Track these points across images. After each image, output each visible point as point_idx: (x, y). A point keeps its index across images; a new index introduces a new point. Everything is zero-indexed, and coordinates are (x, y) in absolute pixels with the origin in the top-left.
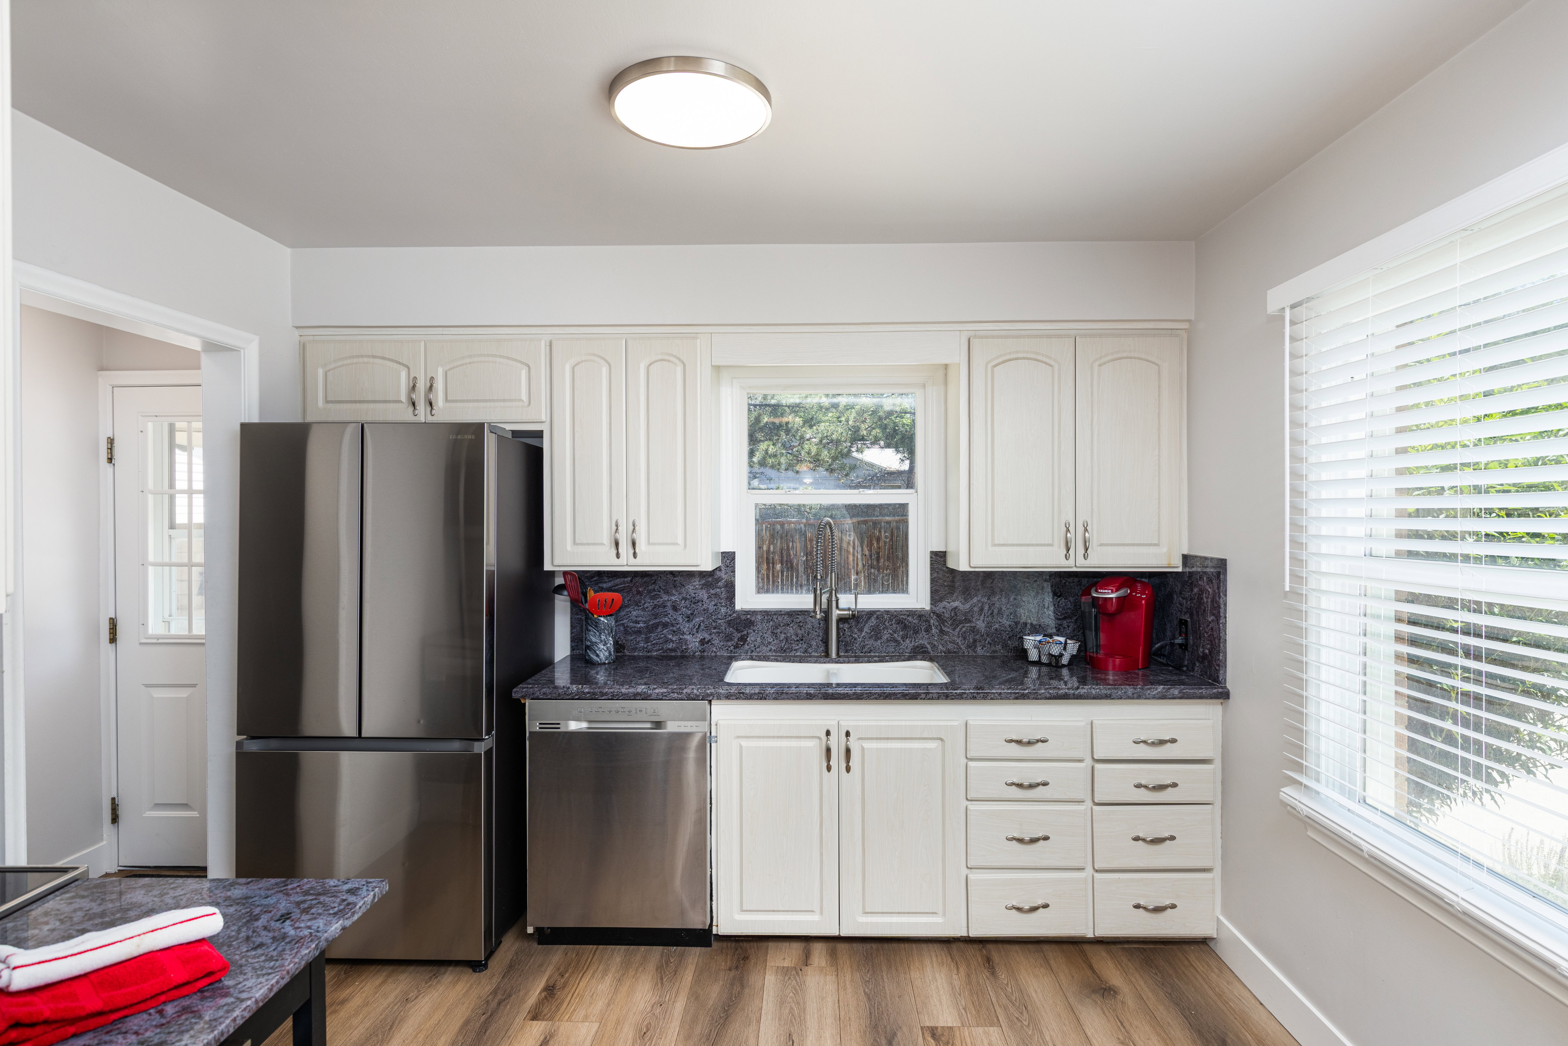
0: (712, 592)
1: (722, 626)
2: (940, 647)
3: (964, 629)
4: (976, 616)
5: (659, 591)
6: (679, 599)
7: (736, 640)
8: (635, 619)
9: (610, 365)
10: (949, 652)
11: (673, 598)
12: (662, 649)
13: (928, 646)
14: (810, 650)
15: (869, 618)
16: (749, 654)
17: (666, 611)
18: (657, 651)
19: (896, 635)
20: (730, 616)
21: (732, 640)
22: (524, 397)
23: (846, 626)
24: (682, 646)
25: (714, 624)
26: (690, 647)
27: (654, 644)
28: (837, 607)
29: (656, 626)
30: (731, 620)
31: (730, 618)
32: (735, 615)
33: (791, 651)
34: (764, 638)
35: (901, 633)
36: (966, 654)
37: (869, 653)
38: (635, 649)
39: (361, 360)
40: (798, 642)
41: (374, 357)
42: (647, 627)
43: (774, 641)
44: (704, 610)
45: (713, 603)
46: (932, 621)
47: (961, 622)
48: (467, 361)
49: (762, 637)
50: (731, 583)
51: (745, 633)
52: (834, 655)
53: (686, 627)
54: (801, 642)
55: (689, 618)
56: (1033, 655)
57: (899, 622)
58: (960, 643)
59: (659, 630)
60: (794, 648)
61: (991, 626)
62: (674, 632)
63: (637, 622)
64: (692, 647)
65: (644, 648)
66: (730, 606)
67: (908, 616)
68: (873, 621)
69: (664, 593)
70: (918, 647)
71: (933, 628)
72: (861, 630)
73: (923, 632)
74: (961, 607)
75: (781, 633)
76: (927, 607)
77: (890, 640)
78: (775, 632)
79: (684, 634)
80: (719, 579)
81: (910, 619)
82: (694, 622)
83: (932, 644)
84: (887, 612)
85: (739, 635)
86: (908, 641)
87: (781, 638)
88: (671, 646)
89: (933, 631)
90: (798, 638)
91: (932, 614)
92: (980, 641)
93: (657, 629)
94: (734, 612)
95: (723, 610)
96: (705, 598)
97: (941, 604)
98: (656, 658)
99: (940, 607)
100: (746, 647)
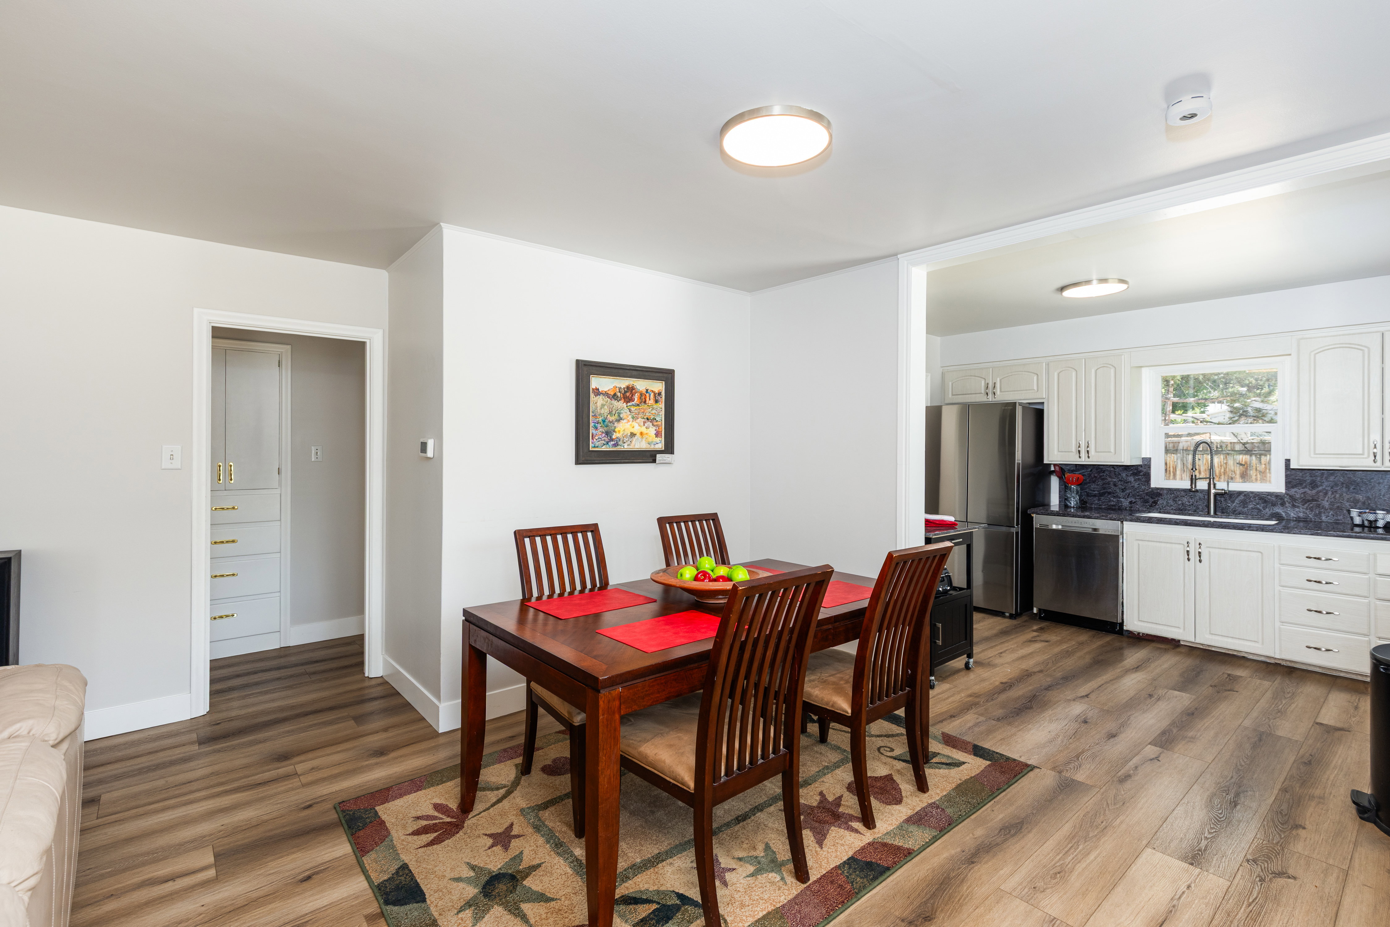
0: (1137, 477)
1: (1142, 495)
2: (1293, 514)
3: (1311, 505)
4: (1321, 497)
5: (1106, 476)
6: (1117, 480)
7: (1151, 503)
8: (1092, 489)
9: (1076, 371)
10: (1299, 517)
11: (1114, 480)
12: (1108, 505)
13: (1283, 514)
14: (1198, 511)
15: (1239, 495)
16: (1159, 510)
18: (1105, 505)
19: (1258, 506)
20: (1147, 490)
21: (1148, 502)
22: (1036, 388)
23: (1223, 499)
25: (1137, 494)
26: (1123, 504)
27: (1103, 502)
28: (1215, 487)
29: (1104, 493)
31: (1147, 492)
34: (1167, 502)
35: (1262, 505)
36: (1313, 520)
37: (1239, 514)
38: (1092, 504)
41: (971, 376)
42: (1099, 493)
43: (1174, 504)
44: (1132, 487)
45: (1137, 483)
46: (1286, 499)
47: (1309, 501)
48: (1010, 375)
50: (1148, 473)
51: (1156, 499)
52: (1212, 513)
53: (1121, 494)
55: (1123, 490)
56: (1357, 520)
57: (1261, 498)
58: (1308, 513)
59: (1106, 495)
60: (1187, 509)
61: (1334, 505)
62: (1114, 497)
63: (1094, 491)
65: (1097, 503)
66: (1147, 485)
67: (1268, 495)
68: (1242, 497)
69: (1109, 478)
70: (1275, 513)
71: (1287, 503)
72: (1233, 502)
73: (1279, 505)
74: (1309, 492)
75: (1179, 500)
76: (1283, 491)
77: (1254, 509)
78: (1175, 500)
79: (1120, 498)
80: (1140, 472)
81: (1269, 497)
82: (1126, 492)
83: (1286, 512)
84: (1252, 492)
85: (1153, 500)
87: (1179, 503)
88: (1112, 503)
89: (1287, 505)
91: (1286, 495)
92: (1324, 513)
94: (1149, 489)
95: (1143, 487)
96: (1133, 480)
97: (1293, 490)
98: (1104, 509)
99: (1292, 492)
100: (1157, 506)
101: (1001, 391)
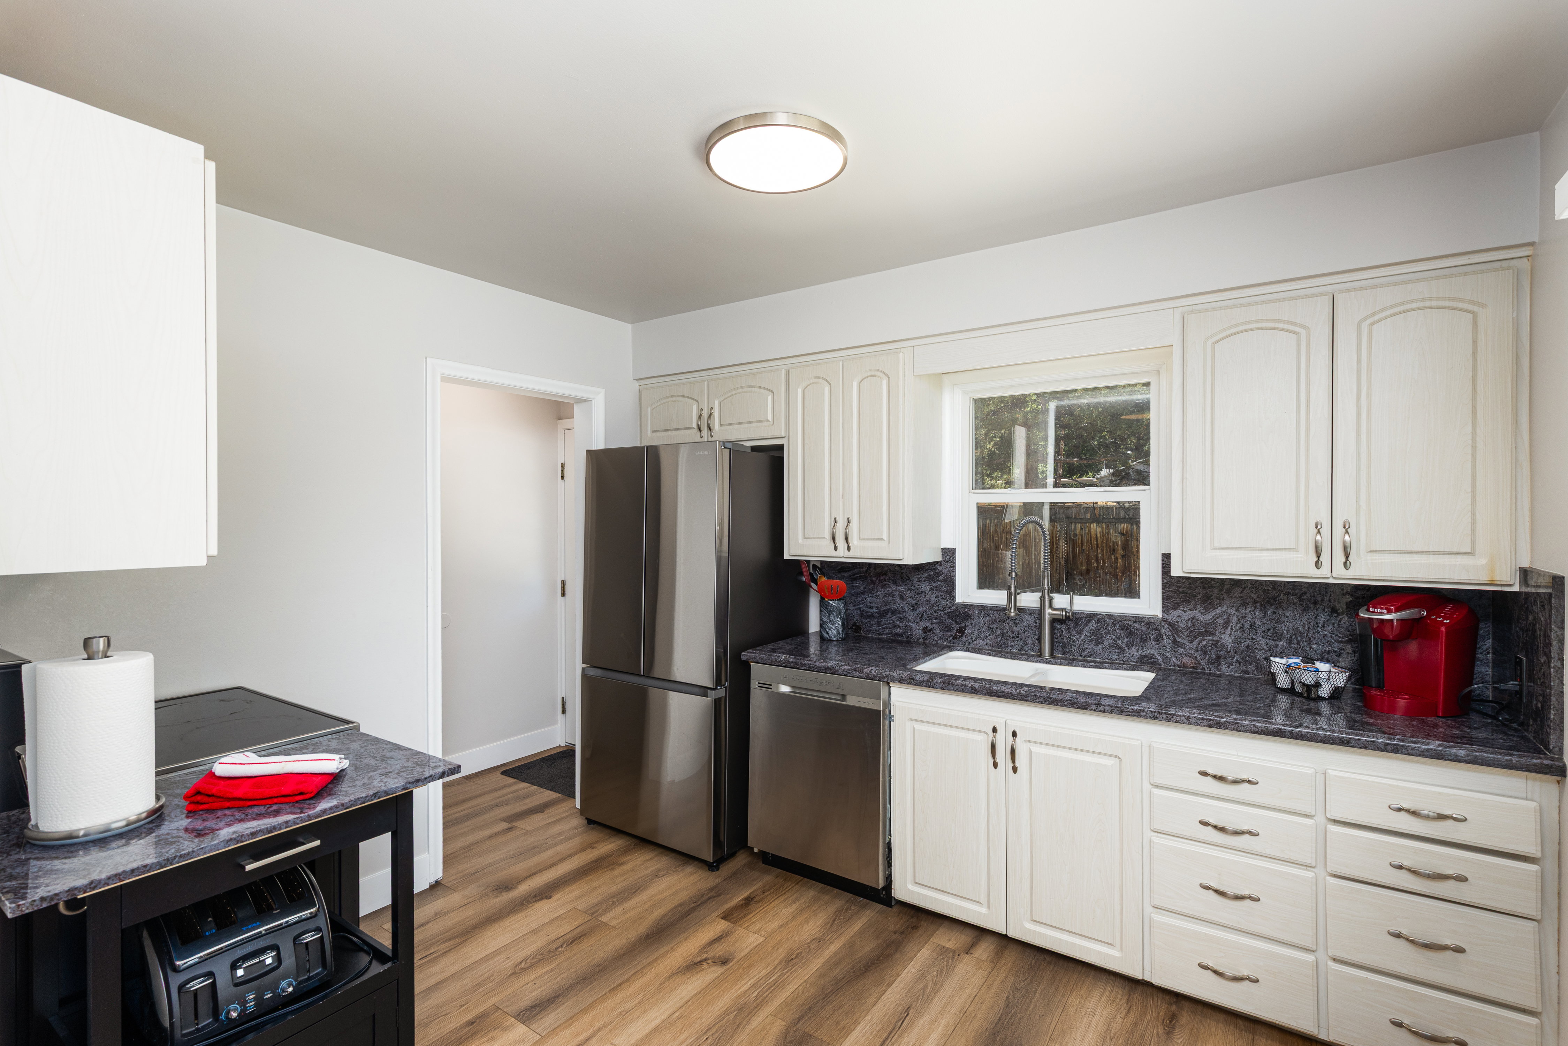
0: (934, 585)
1: (942, 617)
2: (1174, 659)
3: (1204, 643)
4: (1220, 629)
5: (889, 582)
6: (905, 589)
7: (955, 631)
8: (869, 604)
9: (830, 385)
10: (1185, 666)
11: (900, 589)
12: (891, 633)
13: (1159, 657)
14: (1026, 648)
15: (1090, 621)
16: (967, 645)
17: (894, 600)
18: (887, 634)
19: (1120, 642)
20: (950, 608)
21: (951, 631)
22: (770, 418)
23: (1064, 627)
24: (907, 632)
25: (935, 615)
26: (914, 633)
27: (884, 628)
28: (1051, 606)
29: (886, 612)
30: (950, 612)
31: (949, 610)
32: (954, 607)
33: (1007, 647)
34: (981, 631)
35: (1126, 640)
36: (1207, 671)
37: (1089, 657)
38: (869, 631)
39: (671, 399)
40: (1014, 639)
41: (678, 396)
42: (879, 613)
43: (990, 635)
44: (927, 601)
45: (935, 595)
46: (1163, 630)
47: (1200, 634)
48: (734, 392)
49: (979, 631)
50: (951, 577)
51: (963, 625)
52: (1047, 656)
53: (911, 615)
54: (1017, 639)
55: (914, 607)
56: (1283, 681)
57: (1123, 628)
58: (1199, 658)
59: (889, 616)
60: (1009, 645)
61: (1241, 643)
62: (901, 619)
63: (871, 608)
64: (916, 634)
65: (876, 630)
66: (950, 599)
67: (1135, 622)
68: (1094, 624)
69: (893, 583)
70: (1145, 656)
71: (1165, 637)
72: (1080, 633)
73: (1152, 641)
74: (1200, 617)
75: (997, 628)
76: (1160, 616)
77: (1114, 647)
78: (991, 626)
79: (909, 621)
80: (939, 574)
81: (1137, 625)
82: (918, 611)
83: (1163, 655)
84: (1110, 616)
85: (958, 627)
86: (1134, 649)
87: (997, 634)
88: (898, 631)
89: (1165, 641)
90: (1014, 635)
91: (1163, 623)
92: (1225, 658)
93: (887, 614)
94: (953, 605)
95: (943, 602)
96: (928, 588)
97: (1176, 613)
98: (887, 641)
99: (1174, 615)
100: (964, 638)
101: (721, 425)
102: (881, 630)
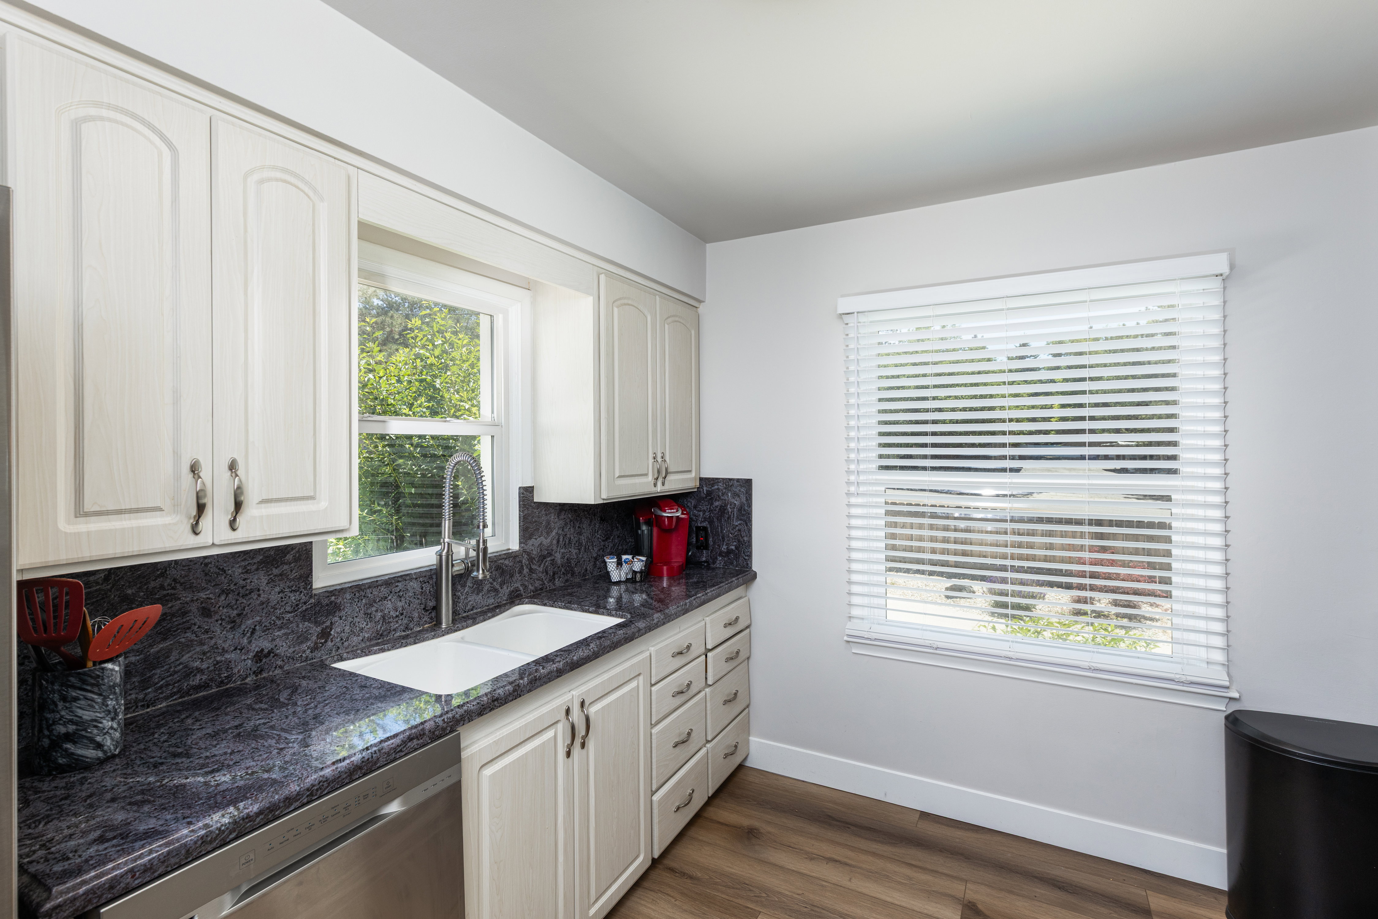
0: (276, 571)
1: (292, 622)
2: (530, 587)
3: (547, 564)
4: (554, 548)
5: (173, 588)
6: (214, 594)
7: (314, 638)
10: (536, 588)
11: (203, 595)
13: (521, 588)
16: (334, 653)
17: (188, 621)
18: (166, 698)
19: (495, 583)
20: (305, 603)
21: (307, 639)
24: (219, 674)
25: (279, 623)
26: (236, 670)
27: (161, 687)
28: (452, 563)
30: (306, 610)
31: (304, 608)
32: (312, 601)
33: (389, 633)
34: (354, 624)
35: (500, 580)
36: (549, 589)
37: (472, 610)
40: (397, 618)
42: (145, 660)
43: (367, 625)
44: (262, 603)
45: (277, 589)
46: (524, 561)
47: (544, 557)
49: (353, 624)
50: (307, 553)
51: (328, 623)
52: (444, 626)
53: (227, 639)
54: (401, 617)
55: (234, 624)
57: (498, 568)
58: (544, 579)
60: (392, 628)
61: (564, 557)
62: (204, 654)
64: (239, 671)
66: (305, 588)
67: (506, 559)
69: (184, 589)
70: (513, 591)
71: (525, 567)
72: (464, 586)
73: (517, 575)
74: (544, 542)
75: (377, 611)
76: (517, 547)
77: (490, 591)
78: (369, 611)
79: (224, 651)
81: (507, 562)
82: (243, 627)
83: (524, 585)
85: (319, 629)
86: (505, 587)
87: (377, 619)
88: (197, 680)
89: (525, 571)
90: (398, 613)
91: (522, 554)
92: (559, 573)
93: (168, 657)
94: (311, 597)
95: (293, 597)
96: (264, 580)
97: (529, 542)
99: (526, 545)
100: (330, 644)
102: (151, 696)
